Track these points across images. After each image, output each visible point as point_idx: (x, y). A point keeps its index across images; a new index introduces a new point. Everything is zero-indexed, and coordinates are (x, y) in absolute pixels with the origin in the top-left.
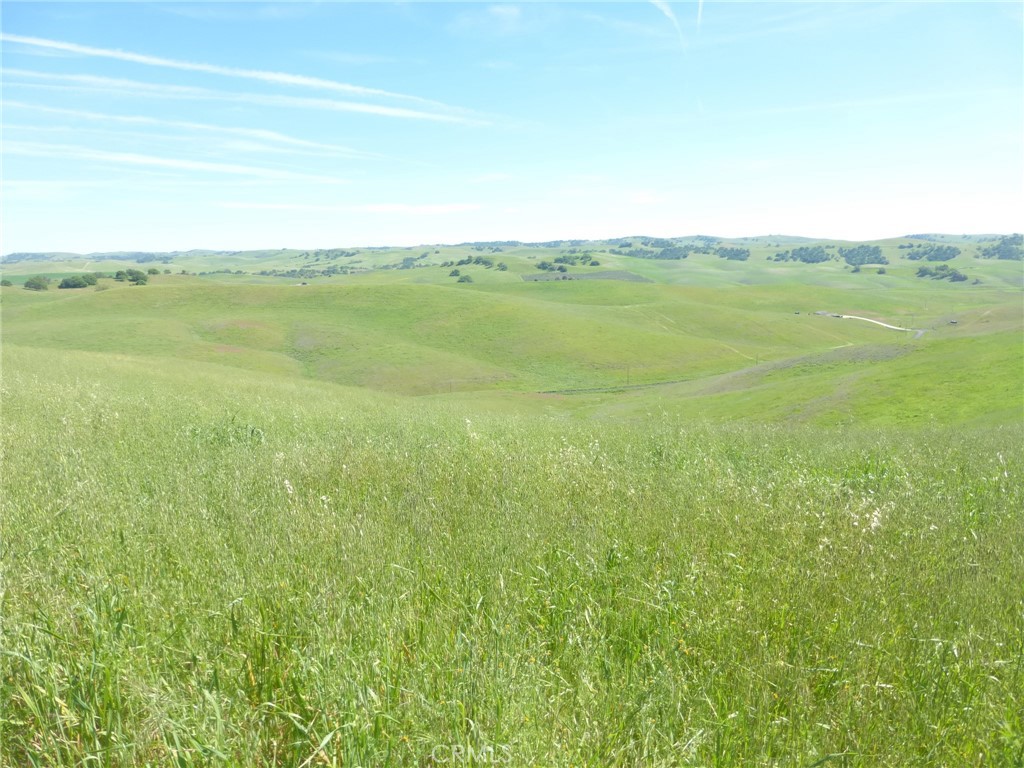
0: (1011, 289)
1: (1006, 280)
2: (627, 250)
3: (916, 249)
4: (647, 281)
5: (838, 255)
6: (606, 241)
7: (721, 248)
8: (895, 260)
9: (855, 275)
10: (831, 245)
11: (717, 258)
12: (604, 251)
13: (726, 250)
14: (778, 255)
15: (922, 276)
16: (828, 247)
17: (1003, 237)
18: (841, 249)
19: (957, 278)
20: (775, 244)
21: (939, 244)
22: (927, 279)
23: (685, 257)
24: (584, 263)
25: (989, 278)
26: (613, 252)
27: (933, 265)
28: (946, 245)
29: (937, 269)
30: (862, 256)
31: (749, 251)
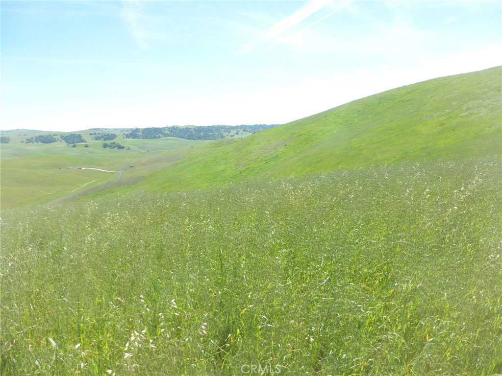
0: (142, 151)
1: (139, 147)
3: (98, 135)
5: (61, 139)
8: (90, 141)
9: (74, 148)
10: (56, 134)
14: (27, 140)
15: (105, 147)
16: (54, 135)
17: (131, 129)
18: (61, 136)
19: (120, 147)
20: (24, 134)
21: (108, 133)
22: (108, 149)
25: (132, 147)
27: (109, 142)
28: (110, 133)
29: (111, 144)
30: (73, 139)
31: (8, 138)
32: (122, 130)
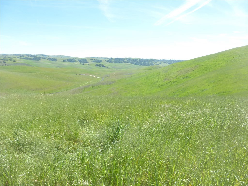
0: (113, 69)
1: (112, 67)
2: (22, 57)
3: (94, 60)
4: (32, 66)
5: (78, 61)
6: (14, 55)
7: (49, 58)
8: (90, 62)
9: (83, 65)
10: (76, 58)
11: (48, 60)
12: (15, 57)
13: (51, 58)
14: (64, 60)
15: (97, 66)
16: (75, 59)
17: (109, 58)
18: (78, 59)
19: (104, 66)
20: (63, 58)
21: (98, 59)
22: (98, 67)
23: (40, 60)
24: (11, 61)
25: (109, 67)
26: (18, 58)
27: (98, 64)
28: (100, 59)
29: (100, 64)
30: (83, 61)
31: (56, 59)
32: (105, 58)
